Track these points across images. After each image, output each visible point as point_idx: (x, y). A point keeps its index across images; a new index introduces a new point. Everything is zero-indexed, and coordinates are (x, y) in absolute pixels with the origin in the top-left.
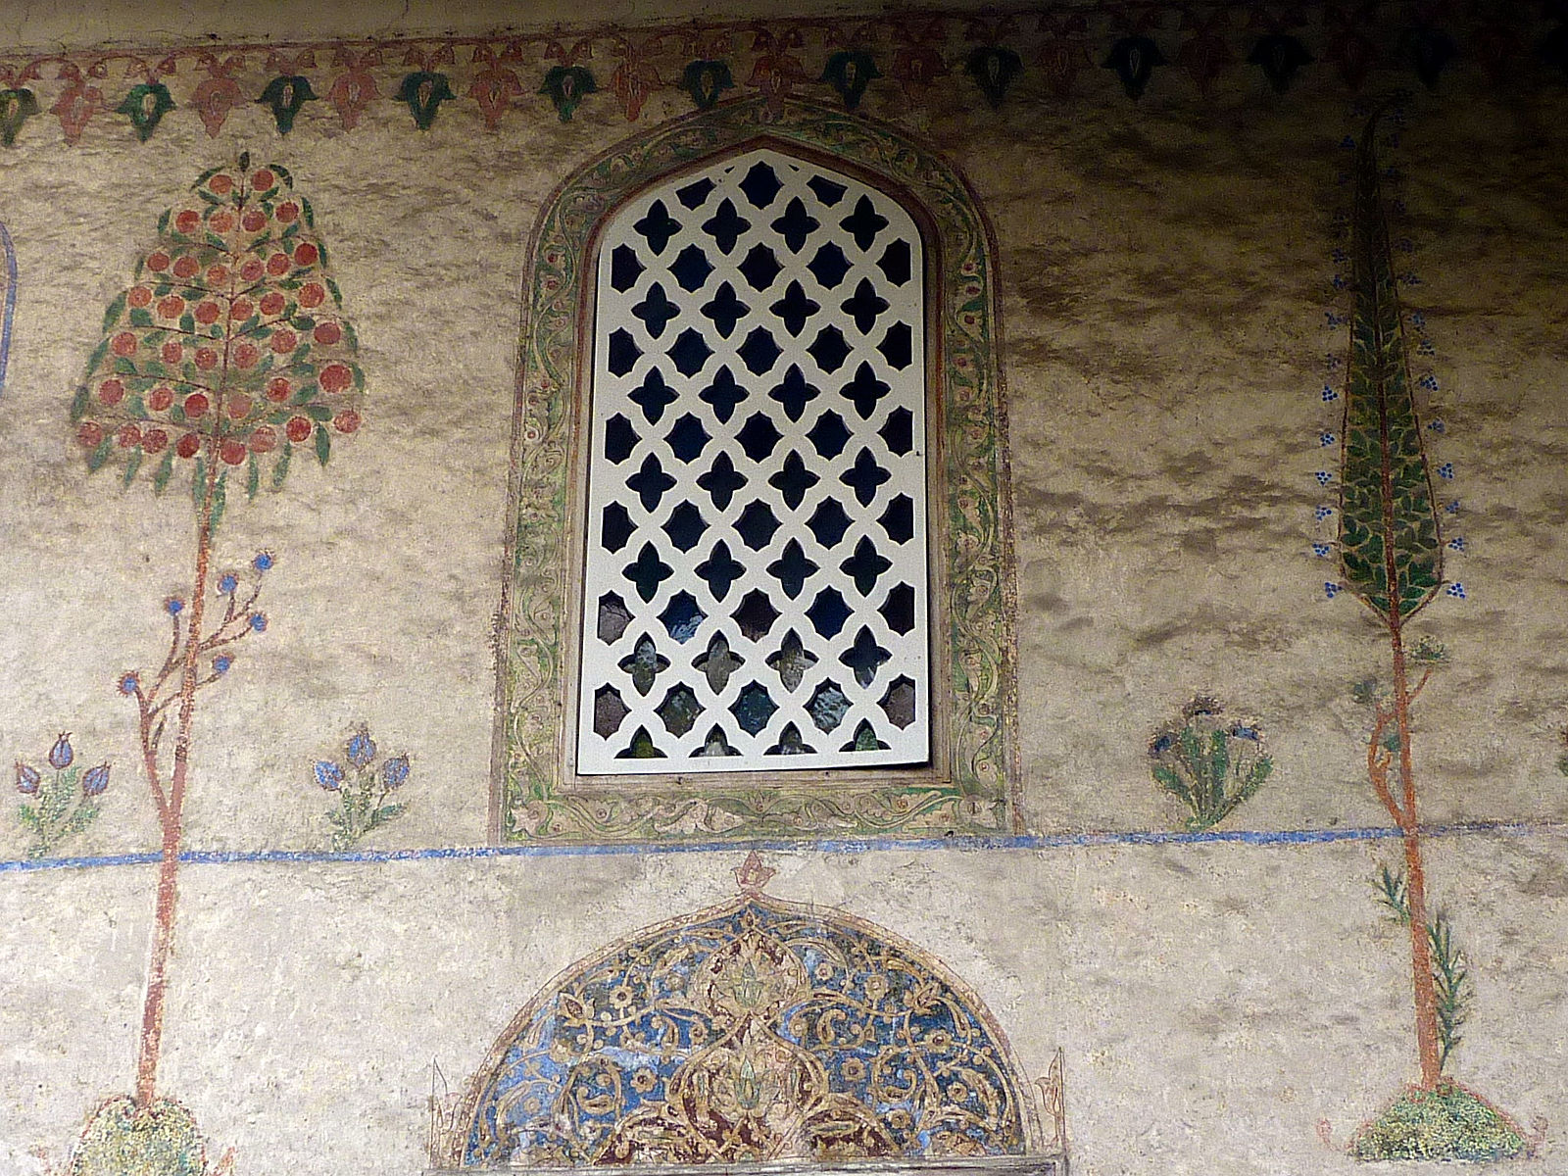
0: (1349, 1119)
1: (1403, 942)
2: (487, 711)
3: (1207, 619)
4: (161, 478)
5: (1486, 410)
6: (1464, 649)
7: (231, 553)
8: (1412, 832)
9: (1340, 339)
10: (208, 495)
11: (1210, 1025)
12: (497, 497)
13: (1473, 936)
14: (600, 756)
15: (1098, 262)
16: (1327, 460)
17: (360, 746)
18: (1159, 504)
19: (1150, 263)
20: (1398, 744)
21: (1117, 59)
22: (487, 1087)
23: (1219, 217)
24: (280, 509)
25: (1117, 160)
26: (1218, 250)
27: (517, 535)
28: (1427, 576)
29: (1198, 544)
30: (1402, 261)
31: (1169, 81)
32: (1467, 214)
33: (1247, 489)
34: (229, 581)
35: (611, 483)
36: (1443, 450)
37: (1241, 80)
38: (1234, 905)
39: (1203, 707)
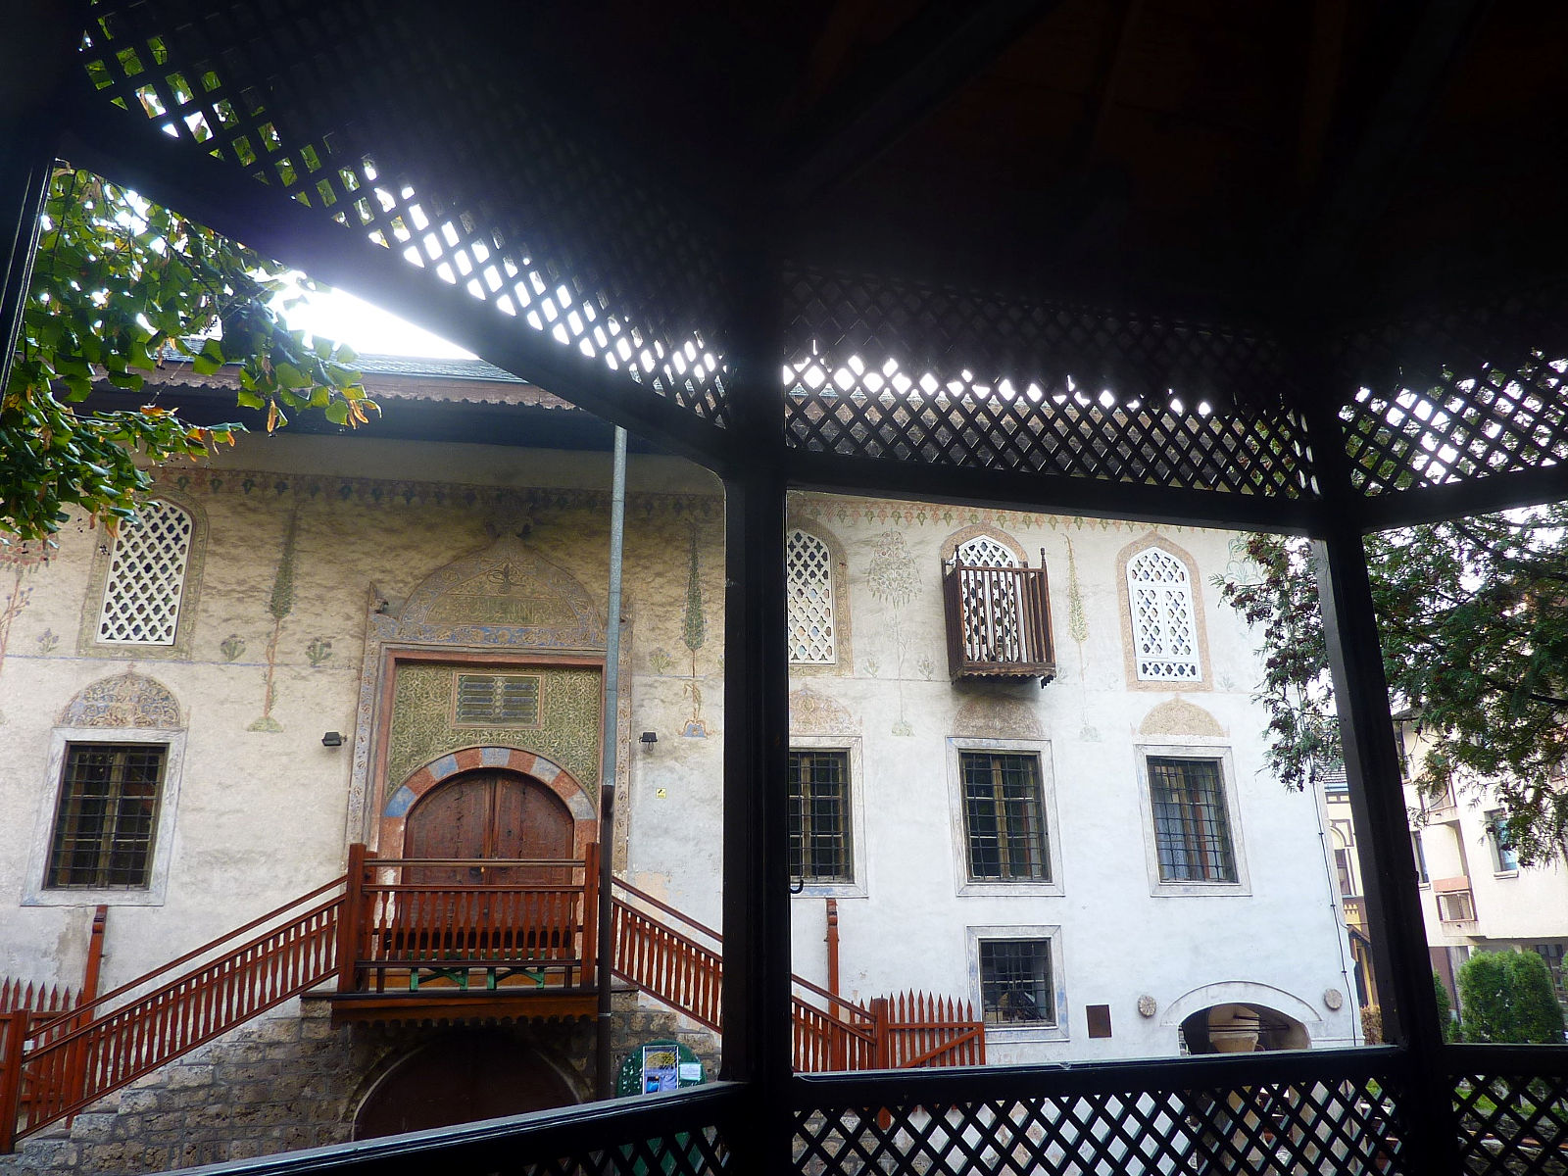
0: (249, 722)
1: (265, 688)
2: (78, 627)
3: (238, 617)
4: (9, 568)
5: (307, 574)
6: (291, 627)
7: (23, 587)
8: (272, 665)
9: (280, 556)
10: (19, 572)
11: (222, 703)
12: (86, 578)
13: (280, 688)
14: (102, 638)
15: (231, 533)
16: (271, 583)
17: (48, 633)
18: (233, 590)
19: (242, 534)
20: (273, 647)
21: (245, 485)
22: (68, 708)
23: (260, 525)
24: (35, 577)
25: (240, 509)
26: (258, 533)
27: (90, 587)
28: (287, 611)
29: (240, 600)
30: (297, 539)
31: (255, 491)
32: (313, 529)
33: (253, 588)
34: (22, 593)
35: (113, 576)
36: (297, 583)
37: (272, 492)
38: (232, 678)
39: (234, 636)
